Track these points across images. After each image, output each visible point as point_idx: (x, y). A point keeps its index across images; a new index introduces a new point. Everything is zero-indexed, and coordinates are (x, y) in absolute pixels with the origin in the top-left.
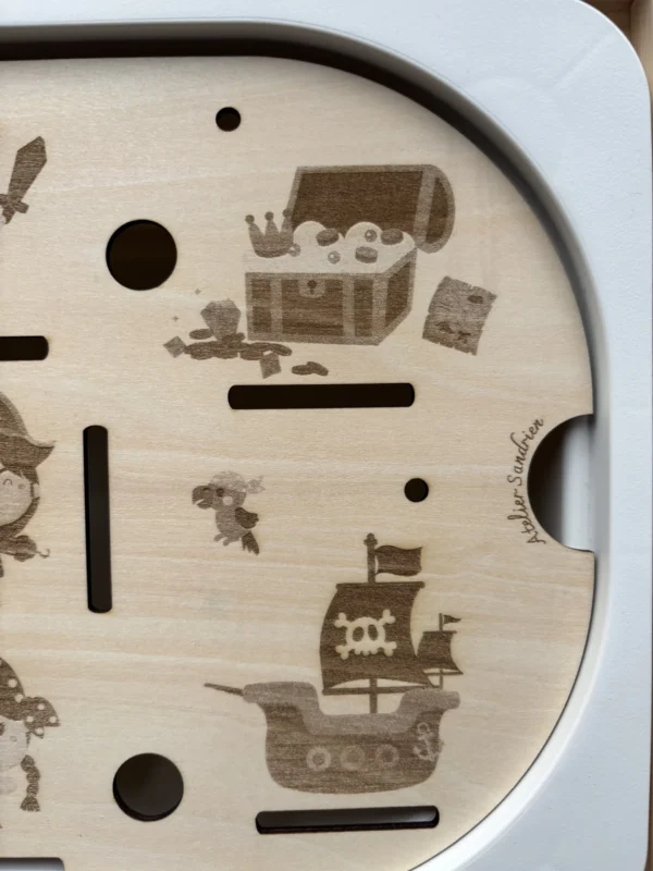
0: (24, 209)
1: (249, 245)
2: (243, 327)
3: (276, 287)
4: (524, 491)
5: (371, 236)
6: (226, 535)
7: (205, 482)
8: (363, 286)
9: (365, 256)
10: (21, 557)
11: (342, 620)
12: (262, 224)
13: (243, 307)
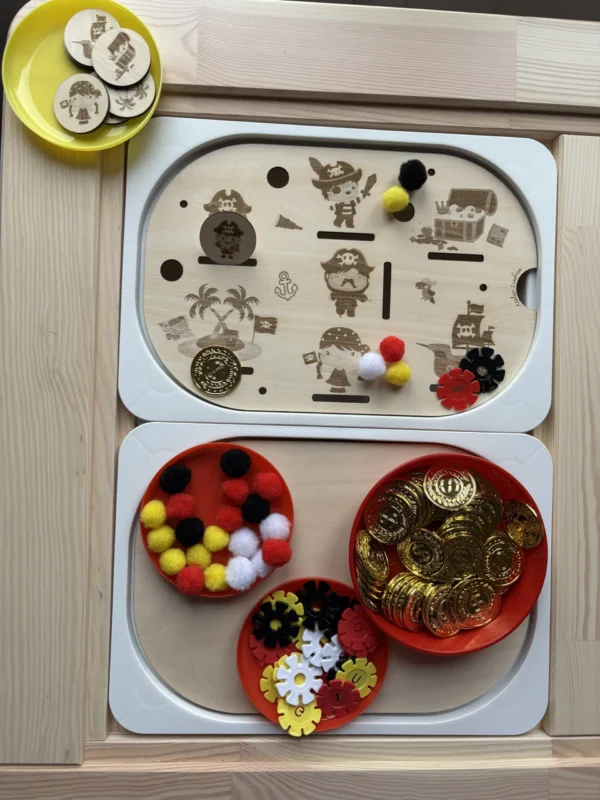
0: (369, 195)
1: (436, 210)
2: (433, 235)
3: (443, 223)
4: (515, 290)
5: (472, 210)
6: (425, 298)
7: (419, 281)
8: (469, 225)
9: (471, 216)
10: (363, 301)
11: (459, 326)
12: (440, 204)
13: (433, 229)
